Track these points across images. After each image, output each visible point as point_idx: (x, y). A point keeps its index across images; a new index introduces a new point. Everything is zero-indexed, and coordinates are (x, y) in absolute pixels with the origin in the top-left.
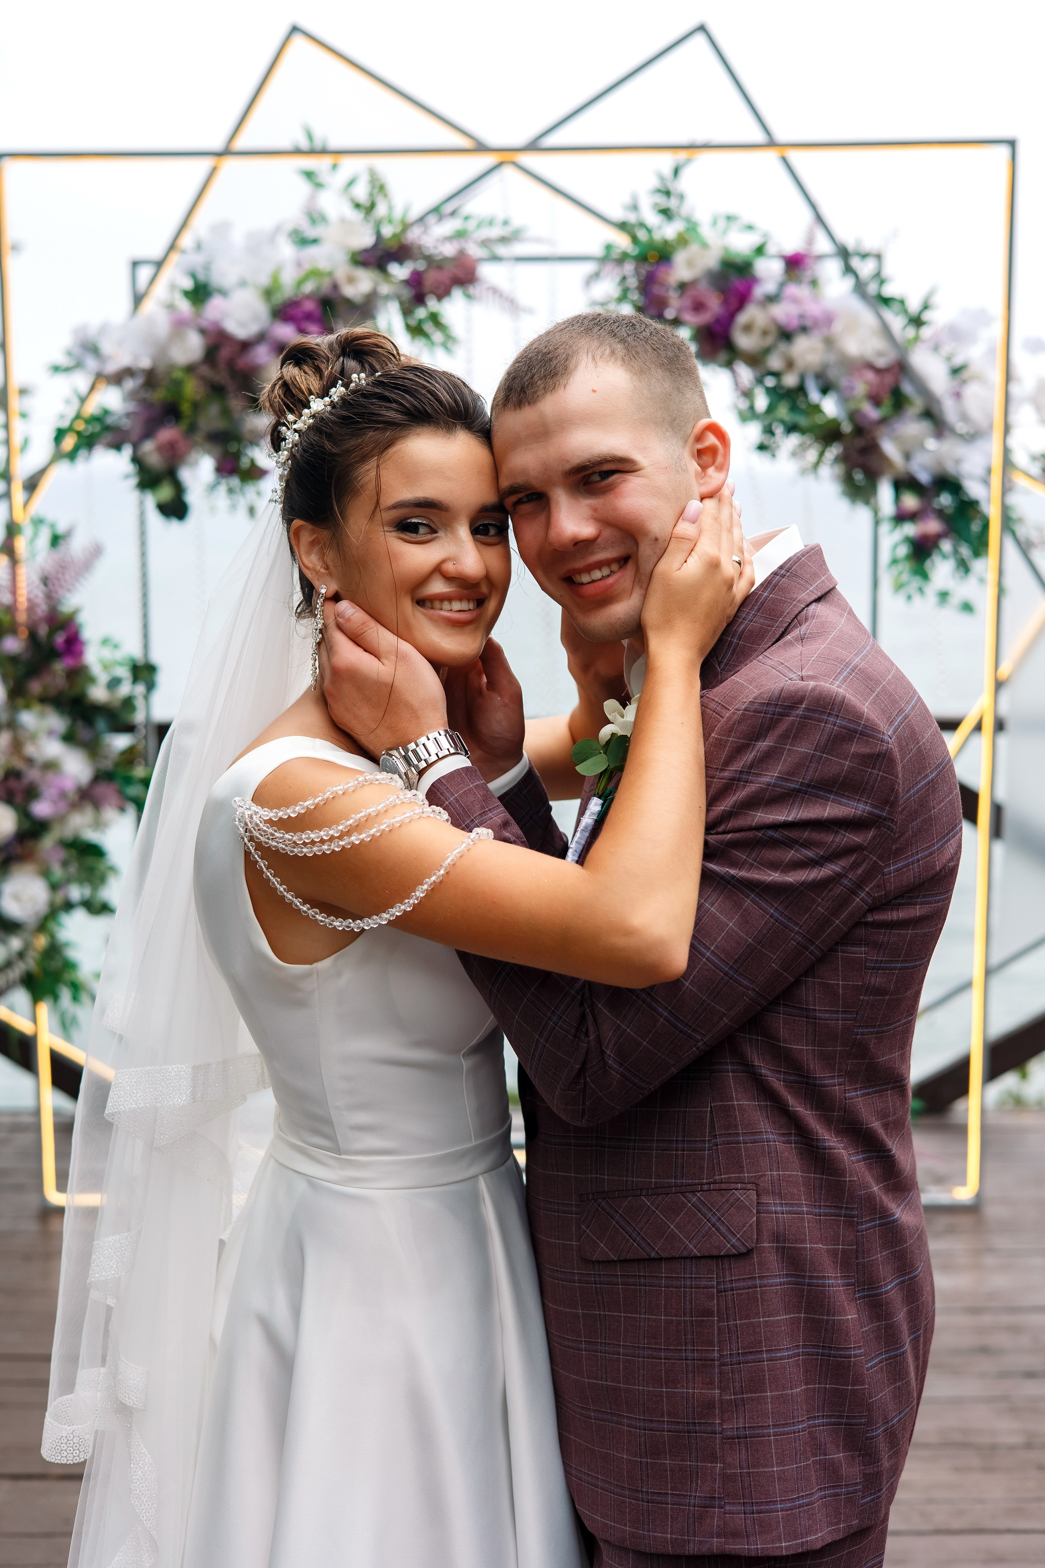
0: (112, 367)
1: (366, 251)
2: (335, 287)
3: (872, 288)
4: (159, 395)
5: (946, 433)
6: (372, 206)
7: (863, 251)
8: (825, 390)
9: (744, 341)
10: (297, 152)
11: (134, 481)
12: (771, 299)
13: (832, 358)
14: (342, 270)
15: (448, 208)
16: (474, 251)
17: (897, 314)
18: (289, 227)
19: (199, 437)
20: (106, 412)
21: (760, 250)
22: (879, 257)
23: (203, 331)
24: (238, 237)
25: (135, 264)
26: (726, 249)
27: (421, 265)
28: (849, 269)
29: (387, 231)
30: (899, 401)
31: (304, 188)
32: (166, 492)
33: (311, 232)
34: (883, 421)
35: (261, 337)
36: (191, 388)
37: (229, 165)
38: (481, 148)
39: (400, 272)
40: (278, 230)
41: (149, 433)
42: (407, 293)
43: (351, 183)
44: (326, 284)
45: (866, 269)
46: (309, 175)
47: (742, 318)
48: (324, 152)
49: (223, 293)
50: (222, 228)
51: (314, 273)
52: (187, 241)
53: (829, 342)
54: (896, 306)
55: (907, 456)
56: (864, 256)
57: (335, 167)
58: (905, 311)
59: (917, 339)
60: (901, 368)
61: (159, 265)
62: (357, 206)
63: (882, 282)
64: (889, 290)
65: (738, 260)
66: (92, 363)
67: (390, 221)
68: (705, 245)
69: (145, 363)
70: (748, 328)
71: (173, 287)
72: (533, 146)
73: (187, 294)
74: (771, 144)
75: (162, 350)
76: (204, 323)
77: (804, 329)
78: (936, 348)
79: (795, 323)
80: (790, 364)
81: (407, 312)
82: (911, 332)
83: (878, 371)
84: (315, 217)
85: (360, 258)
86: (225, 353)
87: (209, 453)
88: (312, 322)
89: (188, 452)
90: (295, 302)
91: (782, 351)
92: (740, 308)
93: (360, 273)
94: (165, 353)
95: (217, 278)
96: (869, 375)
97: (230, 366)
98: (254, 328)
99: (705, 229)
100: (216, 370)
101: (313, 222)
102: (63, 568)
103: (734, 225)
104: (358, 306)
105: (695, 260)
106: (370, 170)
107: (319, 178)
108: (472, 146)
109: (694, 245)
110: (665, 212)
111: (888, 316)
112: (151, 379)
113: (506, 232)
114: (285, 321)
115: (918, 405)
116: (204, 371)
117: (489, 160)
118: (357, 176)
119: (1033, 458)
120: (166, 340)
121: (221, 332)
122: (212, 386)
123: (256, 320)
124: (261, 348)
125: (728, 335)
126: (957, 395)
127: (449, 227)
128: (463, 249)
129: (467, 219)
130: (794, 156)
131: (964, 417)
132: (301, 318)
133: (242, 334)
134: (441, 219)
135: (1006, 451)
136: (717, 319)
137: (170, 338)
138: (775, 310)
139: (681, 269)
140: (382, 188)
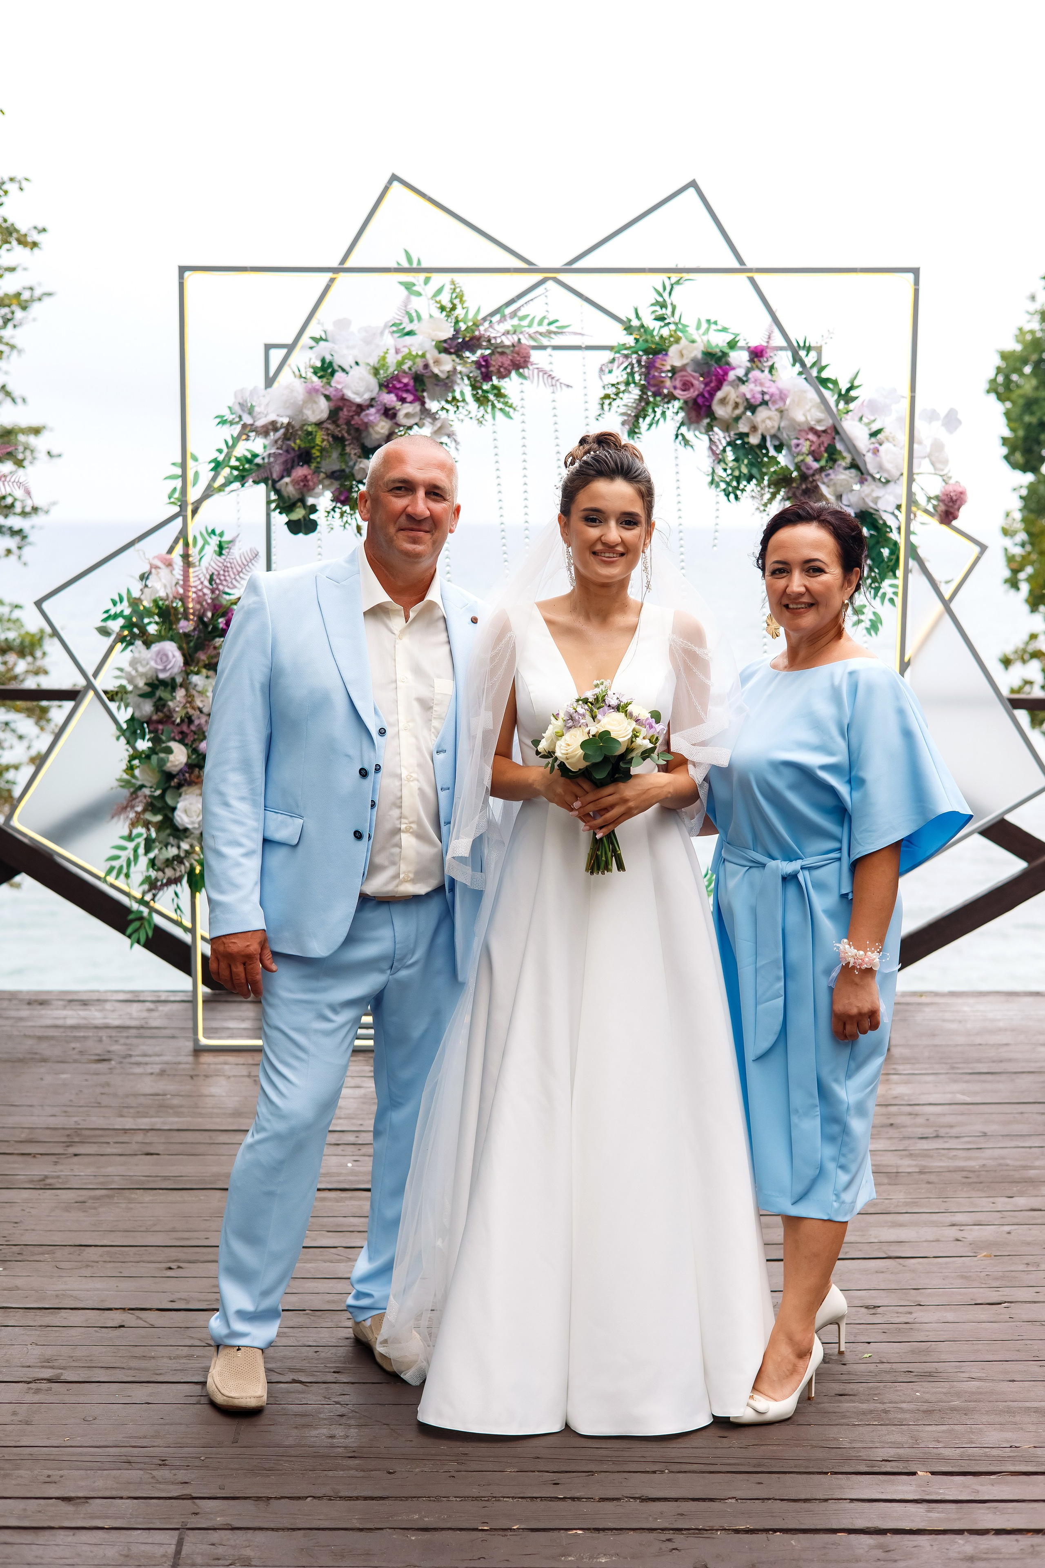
0: (260, 423)
1: (445, 341)
2: (426, 366)
3: (814, 372)
4: (295, 444)
5: (868, 479)
6: (454, 308)
7: (808, 347)
8: (779, 448)
9: (720, 411)
10: (399, 270)
12: (741, 381)
13: (785, 424)
14: (432, 355)
15: (508, 311)
16: (526, 341)
17: (832, 391)
18: (392, 322)
19: (322, 475)
20: (255, 456)
21: (732, 345)
22: (819, 350)
23: (327, 397)
24: (355, 331)
25: (268, 347)
26: (708, 344)
27: (488, 352)
28: (796, 359)
29: (463, 327)
30: (833, 456)
31: (402, 294)
32: (296, 514)
33: (409, 327)
34: (822, 469)
35: (372, 403)
36: (320, 438)
37: (341, 277)
38: (532, 268)
39: (472, 357)
40: (383, 323)
41: (287, 471)
42: (476, 373)
43: (439, 291)
44: (419, 364)
45: (810, 359)
46: (409, 286)
47: (720, 395)
48: (420, 270)
49: (344, 370)
50: (343, 324)
51: (410, 356)
52: (314, 330)
53: (783, 413)
54: (831, 386)
55: (839, 497)
56: (809, 349)
57: (427, 281)
58: (838, 389)
59: (846, 411)
60: (836, 430)
61: (290, 348)
62: (442, 309)
63: (822, 369)
64: (824, 375)
65: (717, 352)
67: (465, 320)
68: (693, 342)
69: (285, 420)
70: (723, 401)
71: (304, 364)
72: (568, 268)
73: (316, 371)
74: (743, 268)
75: (297, 410)
76: (330, 391)
77: (765, 403)
78: (860, 418)
79: (759, 398)
80: (754, 428)
81: (474, 387)
82: (842, 405)
83: (817, 433)
84: (411, 315)
85: (444, 346)
86: (344, 414)
87: (325, 488)
88: (407, 391)
89: (316, 485)
90: (396, 378)
91: (748, 418)
92: (719, 387)
93: (444, 357)
94: (301, 412)
95: (338, 361)
96: (811, 436)
97: (348, 423)
98: (367, 396)
99: (691, 330)
100: (338, 426)
101: (411, 321)
102: (226, 569)
103: (713, 327)
104: (443, 380)
105: (684, 352)
106: (453, 282)
107: (415, 288)
108: (525, 266)
109: (683, 342)
110: (661, 318)
111: (827, 393)
112: (290, 432)
113: (553, 328)
114: (389, 392)
115: (849, 460)
116: (329, 426)
117: (538, 277)
118: (443, 287)
119: (929, 499)
120: (301, 403)
121: (343, 399)
122: (335, 438)
123: (368, 389)
124: (372, 410)
125: (710, 407)
126: (876, 451)
127: (508, 325)
128: (519, 340)
129: (522, 319)
130: (758, 277)
131: (881, 468)
132: (399, 389)
133: (358, 400)
134: (503, 319)
135: (910, 494)
136: (701, 395)
137: (305, 402)
138: (743, 389)
139: (674, 358)
140: (461, 297)
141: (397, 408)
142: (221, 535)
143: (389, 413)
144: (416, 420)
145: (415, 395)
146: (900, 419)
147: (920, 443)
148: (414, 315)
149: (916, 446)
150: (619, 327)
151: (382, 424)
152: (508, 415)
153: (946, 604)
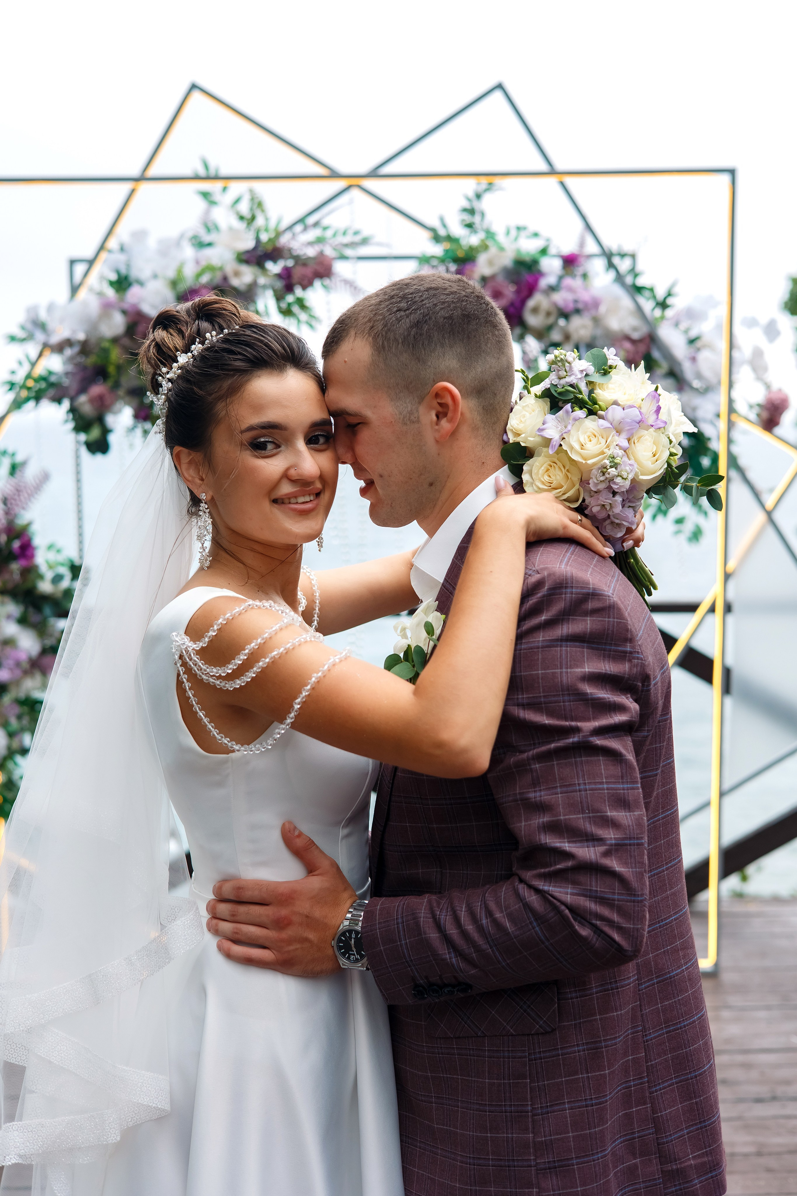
0: (55, 339)
1: (247, 252)
2: (225, 279)
3: (629, 280)
4: (91, 360)
5: (686, 388)
6: (253, 218)
7: (622, 253)
9: (532, 320)
10: (197, 178)
11: (71, 425)
12: (552, 289)
13: (599, 332)
14: (230, 265)
15: (311, 220)
16: (329, 252)
17: (648, 299)
18: (190, 234)
19: (121, 392)
20: (50, 373)
21: (544, 251)
22: (633, 256)
23: (124, 312)
24: (152, 243)
25: (72, 262)
26: (518, 251)
27: (290, 263)
28: (611, 265)
29: (264, 237)
31: (201, 204)
32: (95, 433)
33: (207, 239)
36: (116, 355)
37: (144, 187)
38: (334, 175)
39: (274, 268)
40: (182, 236)
41: (83, 390)
42: (279, 284)
43: (237, 201)
44: (218, 276)
45: (624, 265)
46: (205, 195)
47: (531, 303)
48: (217, 178)
49: (141, 283)
50: (140, 235)
51: (210, 268)
52: (112, 243)
53: (596, 321)
54: (647, 293)
56: (623, 256)
57: (225, 189)
58: (654, 297)
59: (663, 318)
60: (652, 339)
61: (91, 263)
62: (242, 218)
63: (636, 275)
64: (641, 281)
65: (527, 259)
66: (40, 337)
67: (267, 230)
68: (502, 249)
69: (81, 336)
70: (535, 310)
71: (102, 278)
72: (374, 174)
73: (112, 283)
74: (553, 172)
75: (93, 326)
76: (126, 306)
77: (578, 311)
78: (677, 325)
79: (571, 306)
80: (567, 337)
81: (279, 298)
82: (658, 313)
83: (633, 342)
84: (210, 227)
85: (244, 257)
86: (139, 327)
87: (129, 404)
89: (113, 403)
90: (194, 290)
91: (562, 327)
92: (530, 295)
93: (244, 268)
94: (97, 328)
95: (134, 273)
96: (628, 345)
99: (501, 238)
100: (135, 341)
101: (208, 230)
102: (18, 491)
103: (523, 234)
104: (243, 292)
105: (493, 260)
106: (251, 191)
107: (213, 197)
108: (326, 172)
109: (492, 250)
110: (470, 226)
111: (641, 300)
112: (85, 348)
115: (664, 367)
116: (125, 342)
117: (340, 184)
118: (241, 196)
119: (751, 407)
120: (96, 318)
121: (139, 313)
122: (133, 354)
125: (521, 316)
126: (694, 359)
127: (312, 235)
128: (322, 251)
129: (325, 228)
130: (570, 181)
131: (699, 376)
133: (151, 313)
134: (306, 228)
135: (731, 401)
136: (512, 304)
137: (100, 317)
138: (555, 297)
139: (483, 267)
140: (260, 205)
142: (13, 455)
146: (719, 327)
147: (739, 348)
148: (213, 226)
149: (736, 354)
150: (426, 235)
152: (311, 326)
153: (769, 514)
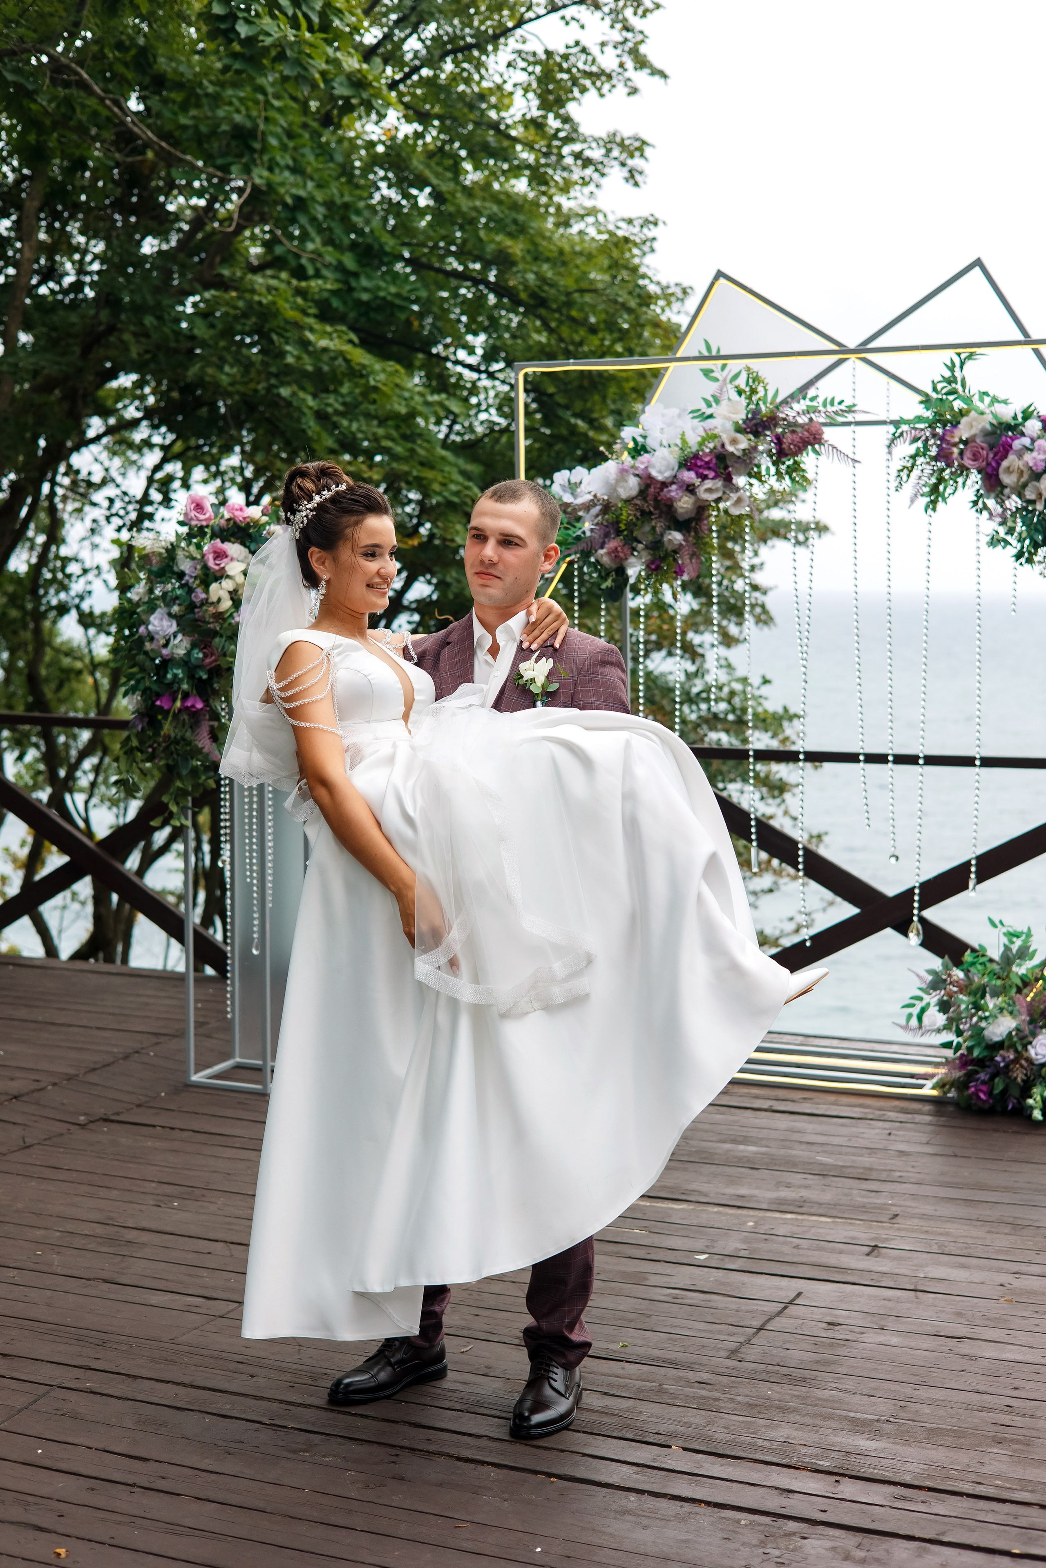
0: (583, 500)
1: (745, 422)
2: (723, 446)
4: (609, 518)
6: (754, 391)
9: (1007, 479)
10: (702, 358)
12: (1026, 449)
14: (729, 435)
16: (820, 420)
18: (694, 409)
21: (1027, 414)
23: (637, 475)
26: (994, 415)
27: (784, 430)
29: (763, 409)
31: (704, 380)
33: (709, 412)
35: (674, 480)
36: (628, 513)
38: (843, 349)
39: (770, 436)
40: (684, 410)
41: (603, 543)
42: (775, 450)
43: (736, 376)
44: (718, 444)
46: (707, 373)
47: (1005, 464)
48: (718, 357)
49: (652, 451)
51: (710, 438)
57: (724, 367)
62: (740, 392)
66: (569, 498)
67: (765, 403)
68: (982, 413)
69: (603, 498)
70: (1008, 470)
72: (865, 348)
73: (630, 451)
74: (1028, 341)
75: (613, 489)
76: (639, 471)
80: (1039, 495)
81: (777, 462)
85: (741, 427)
86: (652, 490)
87: (643, 556)
88: (709, 468)
89: (629, 555)
90: (696, 456)
91: (1035, 486)
92: (1005, 456)
93: (740, 436)
94: (615, 490)
97: (656, 499)
98: (668, 474)
99: (978, 404)
100: (646, 501)
104: (739, 457)
105: (974, 423)
106: (748, 367)
107: (713, 375)
108: (835, 348)
109: (973, 414)
112: (607, 507)
113: (843, 407)
114: (689, 469)
116: (638, 502)
118: (740, 372)
120: (613, 482)
121: (650, 477)
122: (643, 513)
123: (668, 467)
124: (674, 487)
125: (997, 475)
128: (811, 419)
132: (700, 467)
133: (660, 478)
136: (989, 464)
137: (617, 481)
138: (1028, 457)
139: (964, 431)
140: (757, 379)
141: (697, 484)
143: (690, 489)
144: (719, 494)
145: (716, 472)
148: (711, 399)
150: (917, 398)
151: (686, 499)
